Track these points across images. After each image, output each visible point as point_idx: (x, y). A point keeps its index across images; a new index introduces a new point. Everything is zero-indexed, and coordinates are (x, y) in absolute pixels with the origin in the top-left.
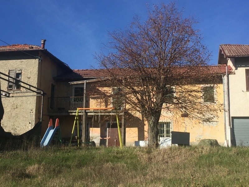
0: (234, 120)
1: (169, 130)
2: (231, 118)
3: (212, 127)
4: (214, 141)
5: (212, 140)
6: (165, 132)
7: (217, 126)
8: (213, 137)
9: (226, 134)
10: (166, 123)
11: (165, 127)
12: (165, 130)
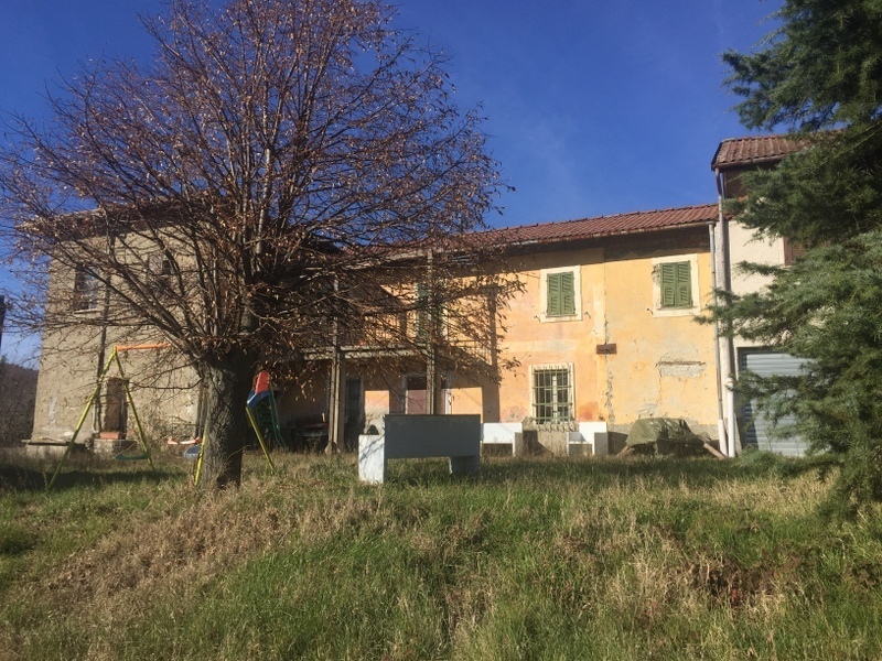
0: (748, 356)
1: (566, 391)
2: (736, 351)
3: (686, 381)
4: (673, 423)
5: (669, 420)
6: (555, 398)
7: (701, 377)
8: (674, 413)
9: (721, 400)
10: (553, 372)
11: (555, 383)
12: (555, 392)
